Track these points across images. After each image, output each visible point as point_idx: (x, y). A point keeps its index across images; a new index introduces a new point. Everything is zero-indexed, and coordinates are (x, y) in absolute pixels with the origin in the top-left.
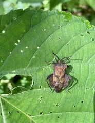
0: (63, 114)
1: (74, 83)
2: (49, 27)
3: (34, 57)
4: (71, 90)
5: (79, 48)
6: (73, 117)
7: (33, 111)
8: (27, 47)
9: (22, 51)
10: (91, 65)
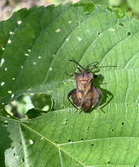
0: (98, 141)
1: (108, 99)
2: (64, 26)
3: (51, 69)
4: (105, 109)
5: (109, 50)
6: (113, 145)
7: (59, 138)
8: (40, 57)
9: (35, 63)
10: (130, 72)
